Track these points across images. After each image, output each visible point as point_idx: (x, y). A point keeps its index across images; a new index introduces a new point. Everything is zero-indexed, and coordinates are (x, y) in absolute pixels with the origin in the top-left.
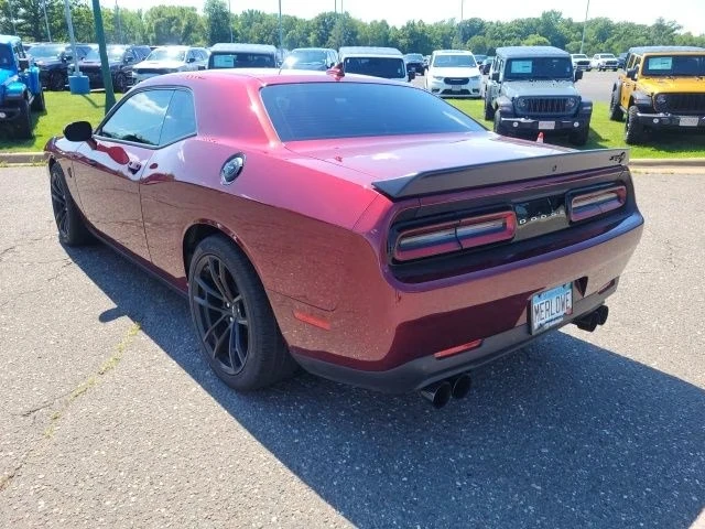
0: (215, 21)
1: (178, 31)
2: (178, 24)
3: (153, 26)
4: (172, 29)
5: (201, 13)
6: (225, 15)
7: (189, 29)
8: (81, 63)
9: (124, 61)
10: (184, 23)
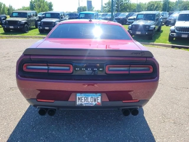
0: (165, 4)
1: (153, 8)
2: (154, 6)
3: (147, 7)
4: (152, 8)
5: (162, 3)
6: (169, 3)
7: (157, 7)
8: (116, 18)
9: (127, 17)
10: (156, 5)
